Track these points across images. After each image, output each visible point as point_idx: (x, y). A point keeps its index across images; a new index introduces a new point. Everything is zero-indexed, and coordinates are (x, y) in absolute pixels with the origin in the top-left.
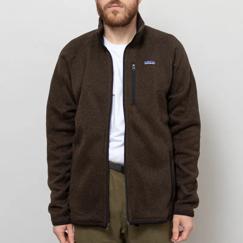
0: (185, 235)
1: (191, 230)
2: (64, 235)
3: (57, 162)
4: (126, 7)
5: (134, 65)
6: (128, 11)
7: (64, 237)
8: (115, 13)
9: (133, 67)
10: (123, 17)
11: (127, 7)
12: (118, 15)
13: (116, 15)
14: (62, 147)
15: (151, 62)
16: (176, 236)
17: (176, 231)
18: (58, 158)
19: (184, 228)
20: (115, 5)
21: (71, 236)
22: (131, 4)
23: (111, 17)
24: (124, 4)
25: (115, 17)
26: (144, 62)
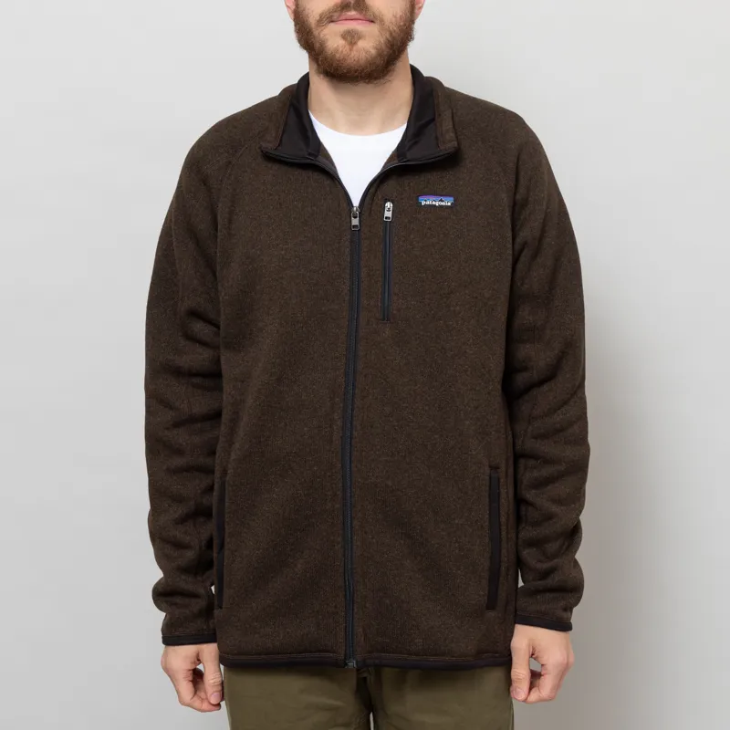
0: (547, 684)
1: (564, 670)
2: (191, 678)
3: (178, 462)
4: (382, 21)
5: (389, 205)
6: (388, 35)
7: (191, 685)
8: (351, 37)
9: (386, 209)
10: (373, 52)
11: (387, 23)
12: (361, 44)
13: (355, 43)
14: (192, 420)
15: (441, 201)
16: (520, 690)
17: (521, 676)
18: (179, 452)
19: (542, 665)
20: (353, 13)
21: (212, 681)
22: (398, 16)
23: (337, 50)
24: (377, 13)
25: (351, 50)
26: (420, 198)
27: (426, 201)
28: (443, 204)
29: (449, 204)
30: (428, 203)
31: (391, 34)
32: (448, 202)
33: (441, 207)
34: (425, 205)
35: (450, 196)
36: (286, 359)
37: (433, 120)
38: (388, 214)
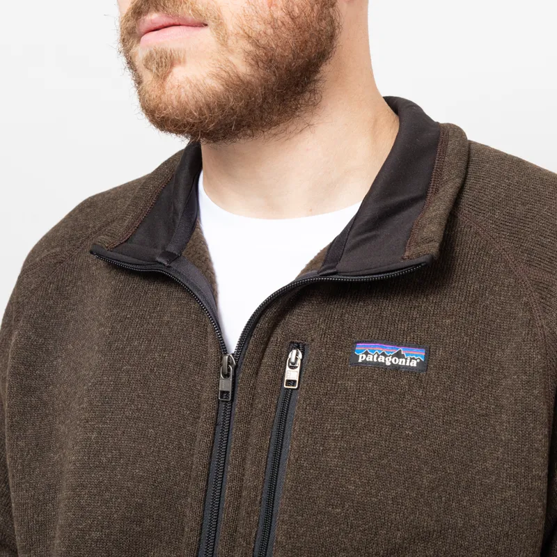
4: (220, 24)
9: (288, 366)
12: (179, 75)
15: (399, 355)
26: (359, 347)
27: (369, 354)
28: (401, 362)
29: (414, 364)
30: (370, 358)
31: (256, 44)
32: (412, 358)
33: (396, 368)
34: (365, 362)
35: (418, 345)
37: (423, 197)
38: (292, 374)
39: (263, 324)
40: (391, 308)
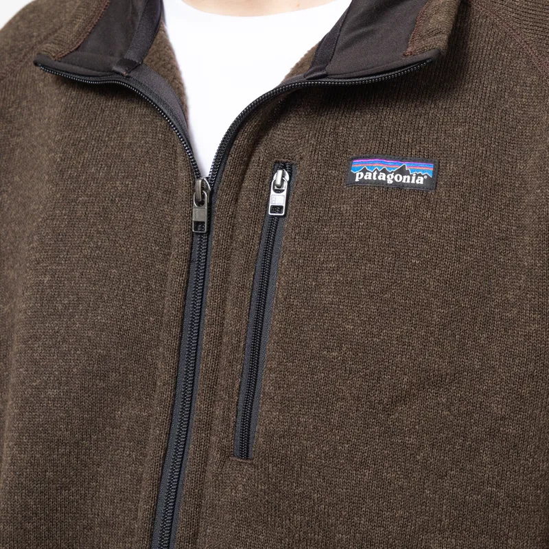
27: (368, 171)
28: (405, 179)
29: (421, 181)
30: (368, 176)
32: (418, 175)
33: (399, 187)
34: (363, 181)
35: (425, 160)
36: (29, 526)
38: (278, 199)
39: (241, 141)
40: (392, 117)
